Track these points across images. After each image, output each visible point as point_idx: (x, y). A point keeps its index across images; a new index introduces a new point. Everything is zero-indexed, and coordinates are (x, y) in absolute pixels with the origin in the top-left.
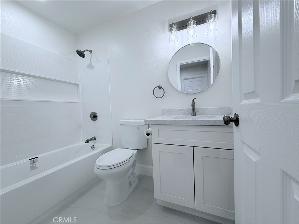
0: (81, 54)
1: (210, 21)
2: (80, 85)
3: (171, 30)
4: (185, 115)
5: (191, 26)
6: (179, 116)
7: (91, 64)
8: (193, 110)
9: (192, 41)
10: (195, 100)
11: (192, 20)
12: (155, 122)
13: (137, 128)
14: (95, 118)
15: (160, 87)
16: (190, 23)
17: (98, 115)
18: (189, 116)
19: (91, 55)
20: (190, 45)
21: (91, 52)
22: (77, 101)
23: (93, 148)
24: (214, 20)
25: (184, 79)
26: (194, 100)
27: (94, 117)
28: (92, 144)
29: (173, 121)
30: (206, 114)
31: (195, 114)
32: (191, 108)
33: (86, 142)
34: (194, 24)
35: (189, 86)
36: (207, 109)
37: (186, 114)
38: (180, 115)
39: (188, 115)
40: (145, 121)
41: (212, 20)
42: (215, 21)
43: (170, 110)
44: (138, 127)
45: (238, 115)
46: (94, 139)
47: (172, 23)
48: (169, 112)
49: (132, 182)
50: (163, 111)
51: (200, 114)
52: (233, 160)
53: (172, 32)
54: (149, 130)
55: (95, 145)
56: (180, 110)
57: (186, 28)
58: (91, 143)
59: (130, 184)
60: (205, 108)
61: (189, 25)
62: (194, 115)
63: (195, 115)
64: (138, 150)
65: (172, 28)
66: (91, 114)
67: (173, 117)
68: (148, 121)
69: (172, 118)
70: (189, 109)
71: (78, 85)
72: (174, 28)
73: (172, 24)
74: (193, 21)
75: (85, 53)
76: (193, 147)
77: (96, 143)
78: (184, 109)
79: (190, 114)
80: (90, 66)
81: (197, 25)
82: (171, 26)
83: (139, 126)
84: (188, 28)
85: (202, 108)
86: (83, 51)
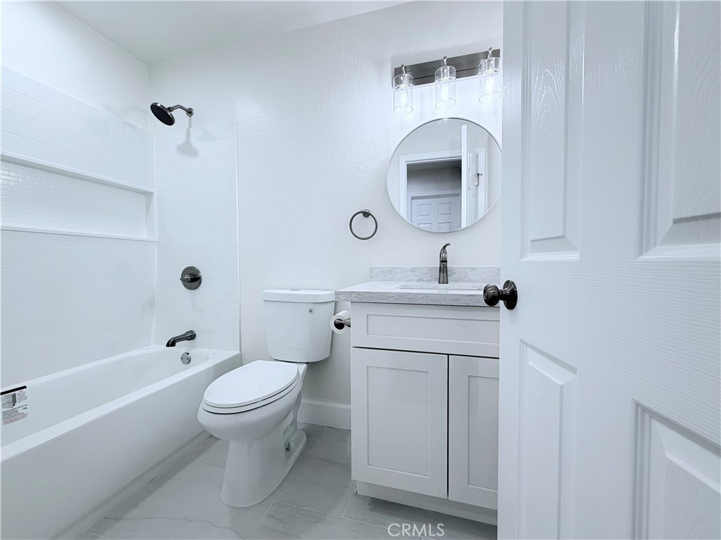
0: (163, 115)
1: (487, 71)
2: (155, 196)
3: (398, 82)
4: (424, 281)
5: (445, 78)
6: (409, 283)
7: (188, 143)
8: (442, 269)
9: (444, 112)
10: (447, 247)
11: (448, 65)
12: (360, 297)
13: (308, 311)
14: (195, 284)
15: (367, 213)
16: (443, 71)
17: (202, 274)
18: (435, 285)
19: (190, 120)
20: (440, 121)
21: (190, 112)
22: (145, 237)
23: (187, 359)
24: (496, 71)
25: (413, 198)
26: (445, 247)
27: (192, 279)
28: (184, 350)
29: (404, 295)
30: (469, 281)
31: (445, 279)
32: (438, 265)
33: (168, 345)
34: (450, 76)
35: (421, 215)
36: (473, 269)
37: (425, 279)
38: (411, 280)
39: (429, 281)
40: (337, 293)
41: (491, 70)
42: (497, 74)
43: (388, 269)
44: (311, 307)
45: (515, 286)
46: (191, 336)
47: (402, 66)
48: (387, 274)
49: (292, 444)
50: (371, 269)
51: (456, 281)
52: (498, 379)
53: (401, 86)
54: (342, 315)
55: (193, 353)
56: (413, 270)
57: (433, 81)
58: (182, 347)
59: (288, 449)
60: (468, 268)
61: (439, 75)
62: (443, 283)
63: (447, 283)
64: (307, 363)
65: (402, 78)
66: (184, 272)
67: (398, 285)
68: (343, 293)
69: (396, 288)
70: (432, 269)
71: (148, 195)
72: (406, 77)
73: (401, 68)
74: (448, 67)
75: (174, 114)
76: (448, 355)
77: (194, 347)
78: (420, 268)
79: (435, 279)
80: (187, 149)
81: (457, 77)
82: (398, 72)
83: (313, 306)
84: (436, 81)
85: (462, 268)
86: (169, 108)
